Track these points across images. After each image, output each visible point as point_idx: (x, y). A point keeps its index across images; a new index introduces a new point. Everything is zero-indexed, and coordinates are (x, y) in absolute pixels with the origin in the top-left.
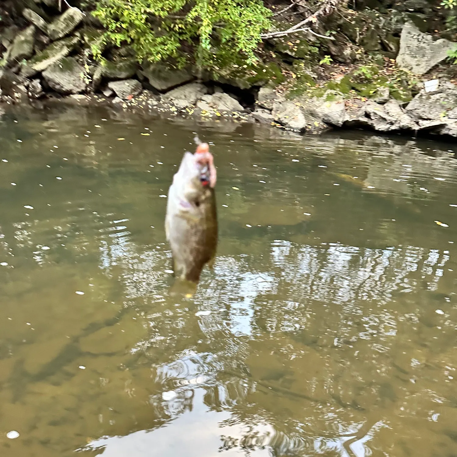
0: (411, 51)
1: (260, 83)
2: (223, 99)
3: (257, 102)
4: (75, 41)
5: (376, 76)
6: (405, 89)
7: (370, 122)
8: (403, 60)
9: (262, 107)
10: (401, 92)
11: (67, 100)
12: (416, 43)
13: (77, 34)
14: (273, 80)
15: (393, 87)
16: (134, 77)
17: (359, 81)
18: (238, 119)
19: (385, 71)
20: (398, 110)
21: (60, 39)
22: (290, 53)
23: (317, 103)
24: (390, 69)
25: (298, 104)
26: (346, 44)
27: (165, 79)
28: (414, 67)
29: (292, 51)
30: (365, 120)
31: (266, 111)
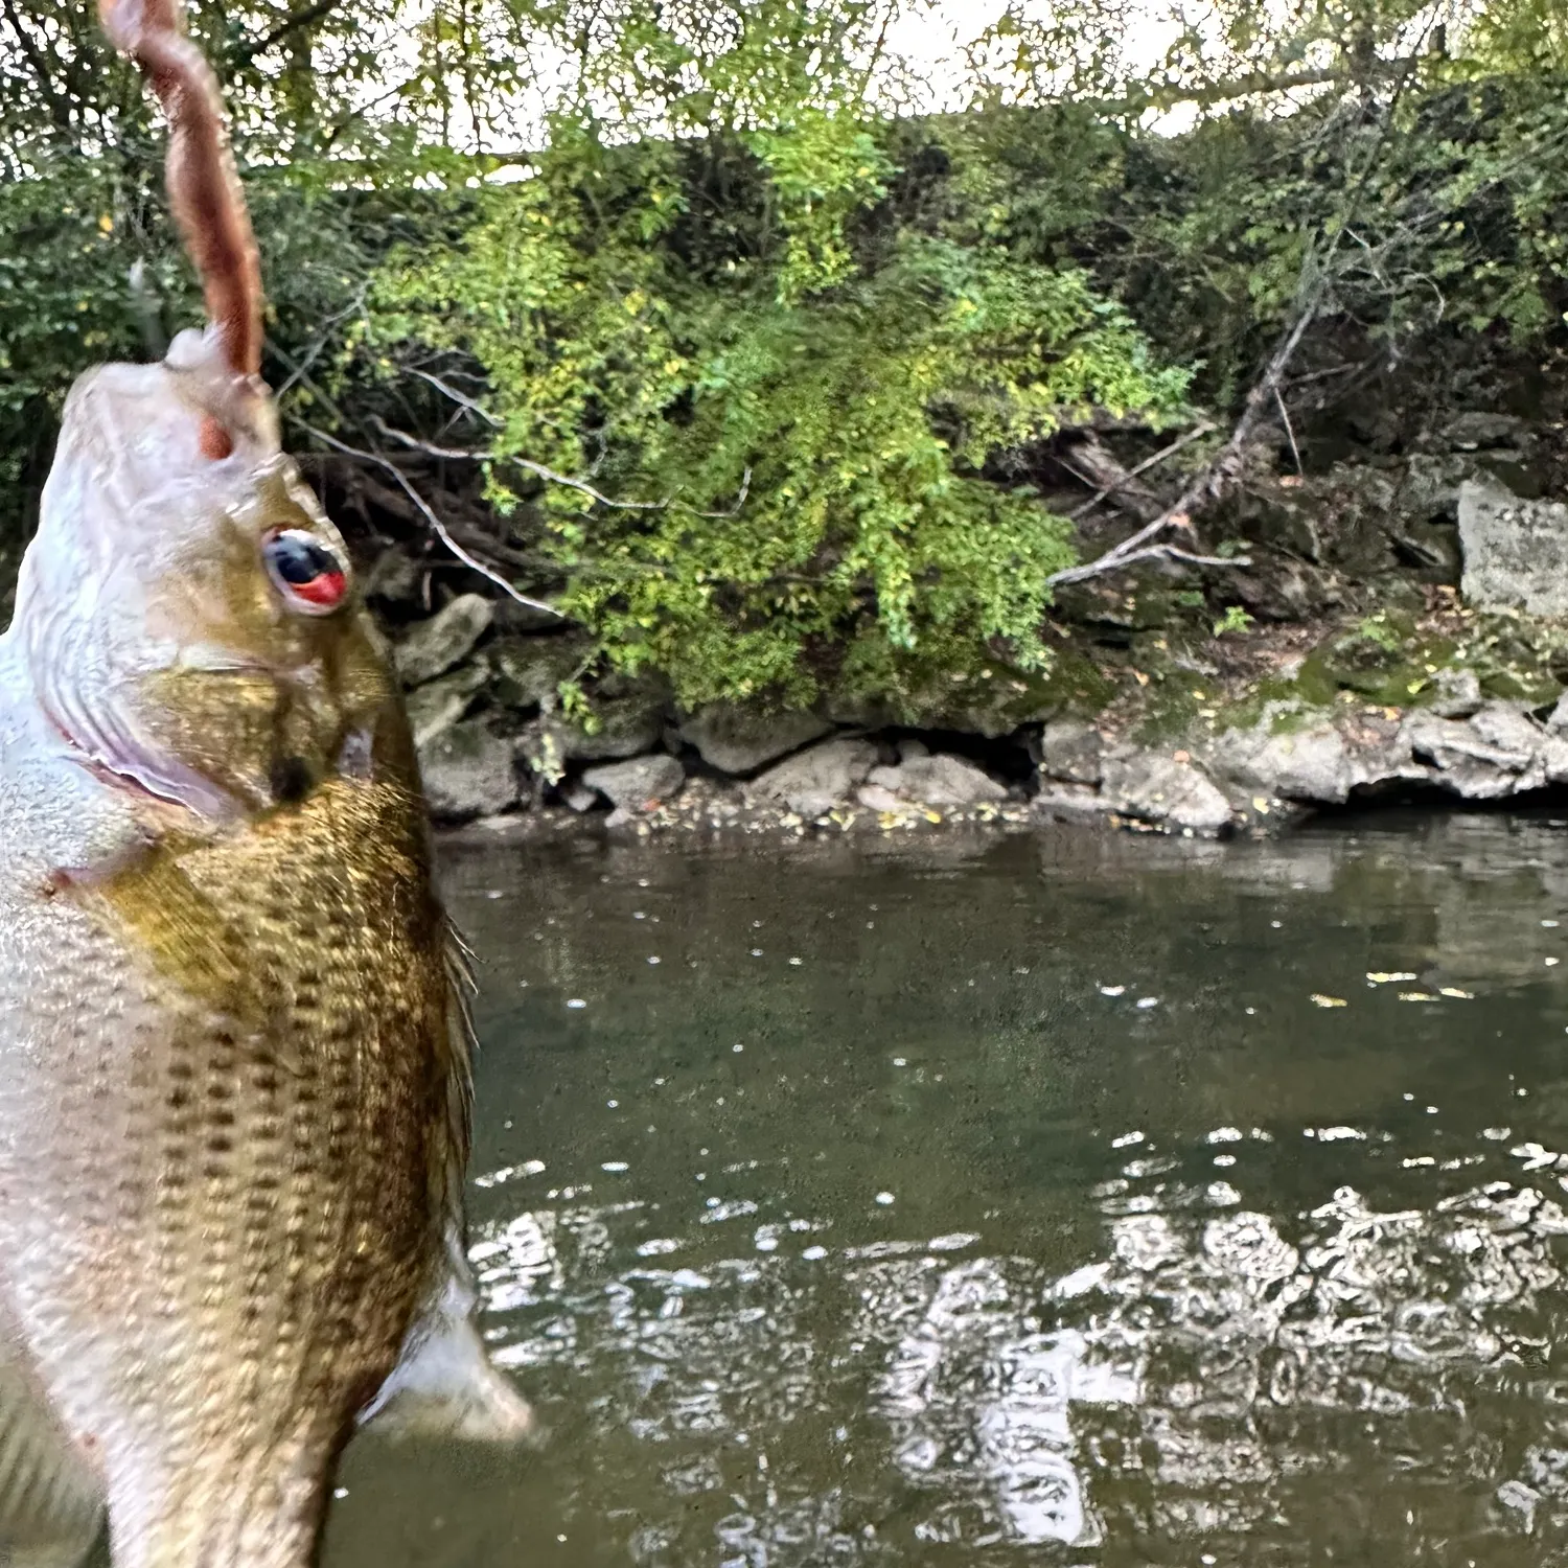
0: (1505, 556)
1: (1043, 714)
2: (939, 773)
3: (1043, 767)
4: (480, 676)
5: (1411, 642)
6: (1527, 664)
7: (1438, 778)
8: (1486, 584)
9: (1062, 778)
10: (1516, 676)
11: (469, 835)
12: (1516, 531)
13: (481, 659)
14: (1080, 700)
15: (1484, 666)
16: (656, 748)
17: (1357, 664)
18: (998, 822)
19: (1432, 623)
20: (1527, 729)
21: (433, 679)
22: (1115, 619)
23: (1247, 744)
24: (1448, 614)
25: (1181, 755)
26: (1286, 570)
27: (751, 742)
28: (1531, 598)
29: (1120, 610)
30: (1418, 772)
31: (1079, 788)
